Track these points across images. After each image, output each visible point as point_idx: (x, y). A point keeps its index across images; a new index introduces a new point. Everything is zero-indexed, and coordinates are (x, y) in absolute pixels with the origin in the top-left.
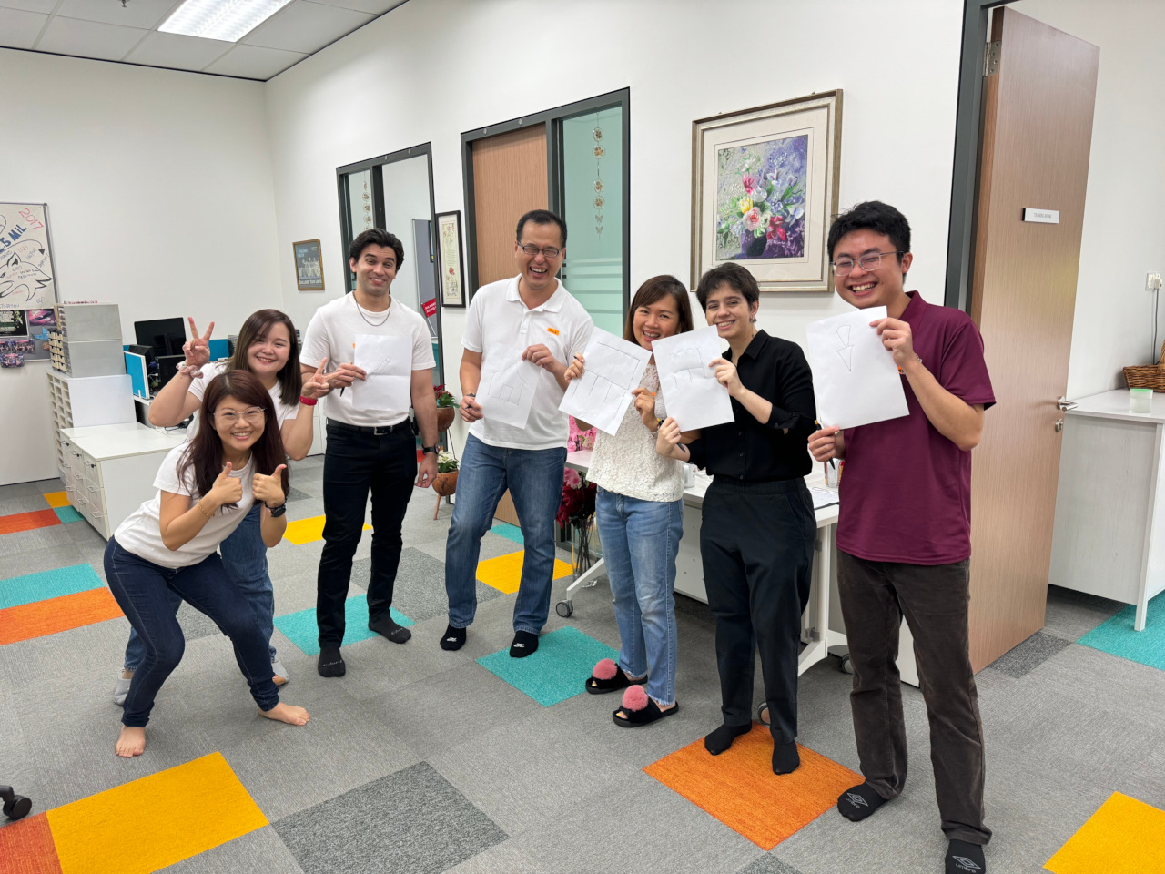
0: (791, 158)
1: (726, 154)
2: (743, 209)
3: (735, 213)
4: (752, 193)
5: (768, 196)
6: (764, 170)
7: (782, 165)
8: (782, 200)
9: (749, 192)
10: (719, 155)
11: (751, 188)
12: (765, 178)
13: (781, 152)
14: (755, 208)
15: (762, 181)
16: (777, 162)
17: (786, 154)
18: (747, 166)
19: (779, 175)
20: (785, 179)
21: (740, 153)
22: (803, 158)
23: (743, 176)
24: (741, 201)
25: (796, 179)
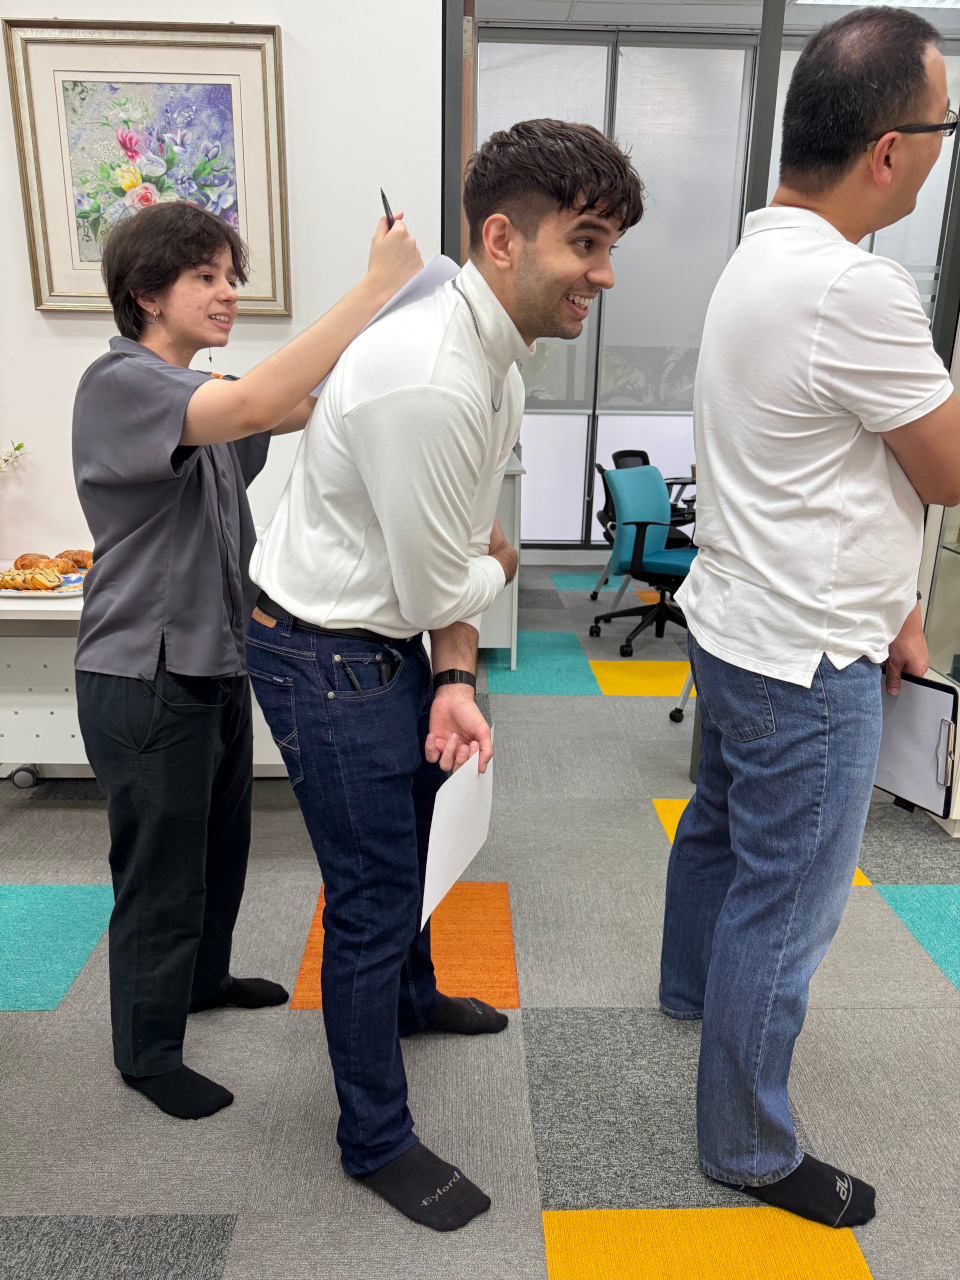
0: (204, 116)
1: (78, 89)
2: (124, 184)
3: (108, 186)
4: (138, 160)
5: (169, 169)
6: (157, 127)
7: (189, 124)
8: (195, 177)
9: (132, 157)
10: (66, 89)
11: (136, 153)
12: (161, 140)
13: (185, 103)
14: (147, 184)
15: (155, 144)
16: (179, 119)
17: (194, 108)
18: (123, 116)
19: (186, 138)
20: (197, 147)
21: (108, 93)
22: (226, 119)
23: (117, 131)
24: (118, 169)
25: (216, 149)
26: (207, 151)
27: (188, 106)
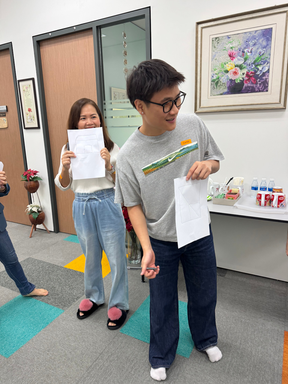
0: (260, 41)
1: (217, 40)
2: (228, 69)
3: (223, 70)
4: (234, 60)
5: (245, 61)
6: (242, 48)
7: (255, 45)
8: (254, 63)
9: (232, 59)
10: (213, 41)
11: (234, 57)
12: (243, 52)
13: (254, 38)
14: (237, 68)
15: (241, 53)
16: (251, 43)
17: (257, 39)
18: (231, 46)
19: (253, 50)
20: (256, 52)
21: (227, 39)
22: (269, 41)
23: (228, 51)
24: (227, 64)
25: (264, 52)
26: (260, 53)
27: (255, 38)
